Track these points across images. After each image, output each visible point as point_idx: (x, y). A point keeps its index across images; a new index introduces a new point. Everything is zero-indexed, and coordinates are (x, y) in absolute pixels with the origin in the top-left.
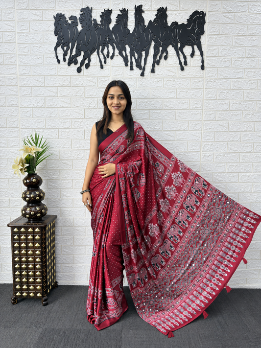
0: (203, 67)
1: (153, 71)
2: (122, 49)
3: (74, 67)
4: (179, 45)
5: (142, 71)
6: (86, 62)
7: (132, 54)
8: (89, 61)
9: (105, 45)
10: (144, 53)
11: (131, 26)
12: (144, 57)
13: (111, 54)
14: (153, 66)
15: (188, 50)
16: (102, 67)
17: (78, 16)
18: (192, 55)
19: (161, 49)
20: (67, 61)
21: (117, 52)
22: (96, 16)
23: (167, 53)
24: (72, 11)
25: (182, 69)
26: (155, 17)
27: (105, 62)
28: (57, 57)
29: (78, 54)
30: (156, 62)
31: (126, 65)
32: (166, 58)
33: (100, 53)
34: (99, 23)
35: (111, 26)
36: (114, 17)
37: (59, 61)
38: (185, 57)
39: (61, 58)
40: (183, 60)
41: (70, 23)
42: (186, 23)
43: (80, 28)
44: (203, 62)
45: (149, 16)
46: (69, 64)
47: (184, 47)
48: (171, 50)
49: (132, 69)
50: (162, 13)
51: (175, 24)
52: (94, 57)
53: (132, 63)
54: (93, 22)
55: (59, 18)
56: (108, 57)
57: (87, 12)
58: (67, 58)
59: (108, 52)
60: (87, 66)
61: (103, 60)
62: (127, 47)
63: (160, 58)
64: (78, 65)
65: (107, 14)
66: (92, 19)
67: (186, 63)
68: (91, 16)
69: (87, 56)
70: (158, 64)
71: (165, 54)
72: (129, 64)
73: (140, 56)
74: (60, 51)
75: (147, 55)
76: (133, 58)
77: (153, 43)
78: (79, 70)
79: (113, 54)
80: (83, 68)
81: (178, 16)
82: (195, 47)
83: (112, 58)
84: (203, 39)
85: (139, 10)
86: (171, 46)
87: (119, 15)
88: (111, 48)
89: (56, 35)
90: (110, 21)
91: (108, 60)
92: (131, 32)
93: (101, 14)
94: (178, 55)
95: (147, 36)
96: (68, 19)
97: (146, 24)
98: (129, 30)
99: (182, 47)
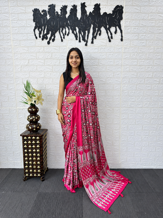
0: (122, 40)
1: (92, 43)
2: (74, 30)
3: (46, 41)
4: (108, 26)
7: (80, 33)
8: (55, 37)
9: (63, 27)
11: (79, 15)
14: (93, 39)
15: (113, 29)
16: (62, 41)
17: (47, 10)
18: (116, 32)
19: (97, 29)
21: (71, 31)
22: (58, 9)
23: (101, 31)
24: (43, 7)
25: (110, 41)
26: (93, 10)
27: (64, 38)
28: (35, 35)
29: (48, 33)
30: (94, 37)
34: (60, 14)
35: (67, 16)
36: (68, 10)
38: (111, 34)
39: (38, 35)
40: (110, 36)
41: (42, 14)
42: (112, 13)
43: (48, 17)
44: (122, 36)
45: (90, 9)
47: (111, 27)
48: (103, 29)
49: (80, 41)
50: (97, 7)
51: (105, 13)
52: (57, 34)
53: (80, 38)
54: (56, 13)
55: (36, 11)
57: (52, 7)
58: (41, 35)
60: (53, 40)
61: (62, 37)
62: (77, 28)
64: (48, 40)
65: (64, 8)
66: (56, 11)
67: (112, 38)
68: (55, 10)
69: (53, 34)
70: (95, 38)
71: (99, 32)
73: (85, 34)
74: (37, 31)
75: (89, 33)
76: (80, 35)
77: (92, 26)
78: (49, 43)
79: (69, 33)
81: (107, 9)
82: (117, 27)
83: (68, 35)
84: (122, 22)
85: (83, 6)
86: (103, 27)
87: (71, 9)
90: (66, 13)
91: (66, 36)
92: (79, 19)
93: (61, 8)
94: (107, 33)
95: (89, 21)
96: (41, 12)
97: (88, 14)
98: (77, 18)
99: (110, 27)
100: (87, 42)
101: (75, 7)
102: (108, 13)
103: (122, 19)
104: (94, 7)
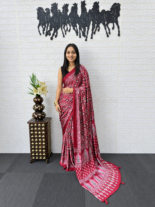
0: (119, 35)
1: (92, 38)
2: (74, 26)
3: (49, 37)
4: (106, 23)
5: (86, 38)
6: (55, 34)
7: (80, 29)
8: (57, 33)
10: (87, 28)
11: (79, 13)
12: (87, 30)
13: (69, 29)
14: (92, 35)
15: (111, 25)
16: (64, 36)
17: (50, 8)
18: (113, 28)
19: (96, 25)
20: (45, 34)
21: (72, 28)
22: (60, 8)
23: (99, 28)
24: (47, 5)
25: (108, 36)
27: (66, 34)
28: (39, 32)
29: (51, 30)
31: (77, 35)
32: (99, 30)
33: (63, 29)
34: (62, 11)
35: (68, 13)
36: (70, 8)
37: (40, 34)
38: (109, 30)
39: (41, 32)
40: (108, 31)
41: (46, 12)
42: (110, 10)
43: (51, 15)
44: (119, 32)
45: (89, 7)
46: (46, 35)
48: (101, 25)
49: (80, 37)
50: (96, 5)
51: (103, 11)
52: (59, 31)
53: (80, 34)
54: (58, 11)
55: (40, 10)
56: (67, 31)
57: (55, 6)
58: (45, 32)
59: (67, 28)
60: (56, 36)
61: (64, 33)
62: (77, 24)
63: (96, 30)
64: (51, 36)
65: (66, 7)
66: (58, 10)
67: (110, 33)
68: (57, 8)
69: (56, 31)
70: (94, 34)
71: (98, 28)
72: (79, 34)
73: (85, 30)
74: (41, 28)
75: (88, 29)
77: (92, 22)
78: (52, 39)
80: (54, 37)
81: (105, 6)
82: (115, 24)
83: (69, 31)
84: (119, 19)
85: (83, 4)
87: (72, 7)
88: (68, 26)
89: (38, 20)
90: (68, 11)
91: (67, 32)
92: (79, 16)
93: (63, 7)
94: (105, 29)
95: (88, 18)
96: (44, 10)
97: (88, 11)
98: (78, 15)
99: (108, 24)
100: (87, 37)
101: (75, 5)
102: (106, 11)
103: (119, 15)
104: (93, 5)
